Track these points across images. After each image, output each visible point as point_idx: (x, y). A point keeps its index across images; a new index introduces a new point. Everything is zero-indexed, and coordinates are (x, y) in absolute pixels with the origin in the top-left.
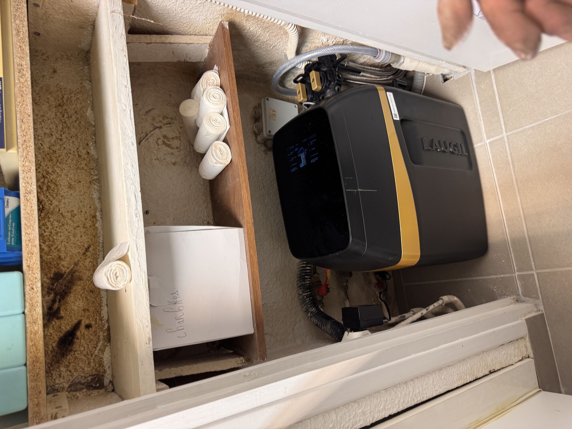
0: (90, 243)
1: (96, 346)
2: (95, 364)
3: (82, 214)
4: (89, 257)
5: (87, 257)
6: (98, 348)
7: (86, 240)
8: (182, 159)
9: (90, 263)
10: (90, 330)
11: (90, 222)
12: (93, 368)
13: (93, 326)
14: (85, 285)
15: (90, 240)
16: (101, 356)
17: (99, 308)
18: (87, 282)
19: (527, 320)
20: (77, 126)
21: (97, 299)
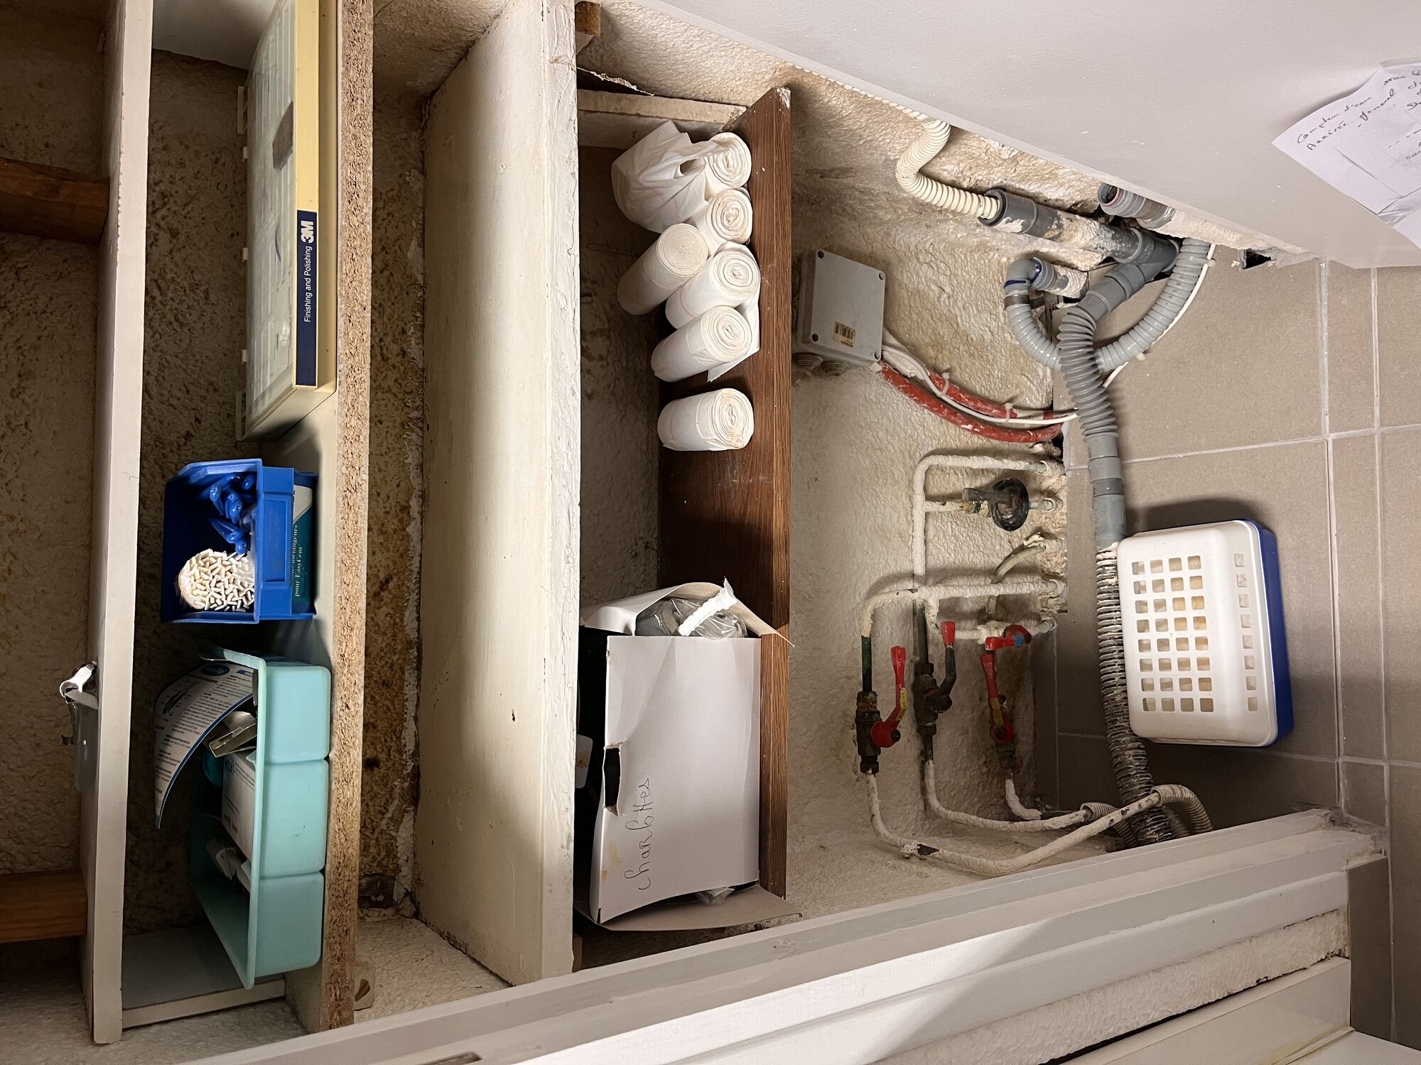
0: (391, 572)
1: (384, 811)
2: (380, 850)
3: (380, 499)
4: (386, 604)
5: (382, 603)
6: (389, 815)
7: (384, 563)
8: (609, 385)
9: (388, 619)
10: (375, 772)
11: (395, 521)
12: (374, 859)
13: (382, 764)
14: (373, 669)
15: (391, 563)
16: (394, 834)
17: (398, 725)
18: (378, 662)
19: (1352, 873)
20: (384, 284)
21: (396, 702)
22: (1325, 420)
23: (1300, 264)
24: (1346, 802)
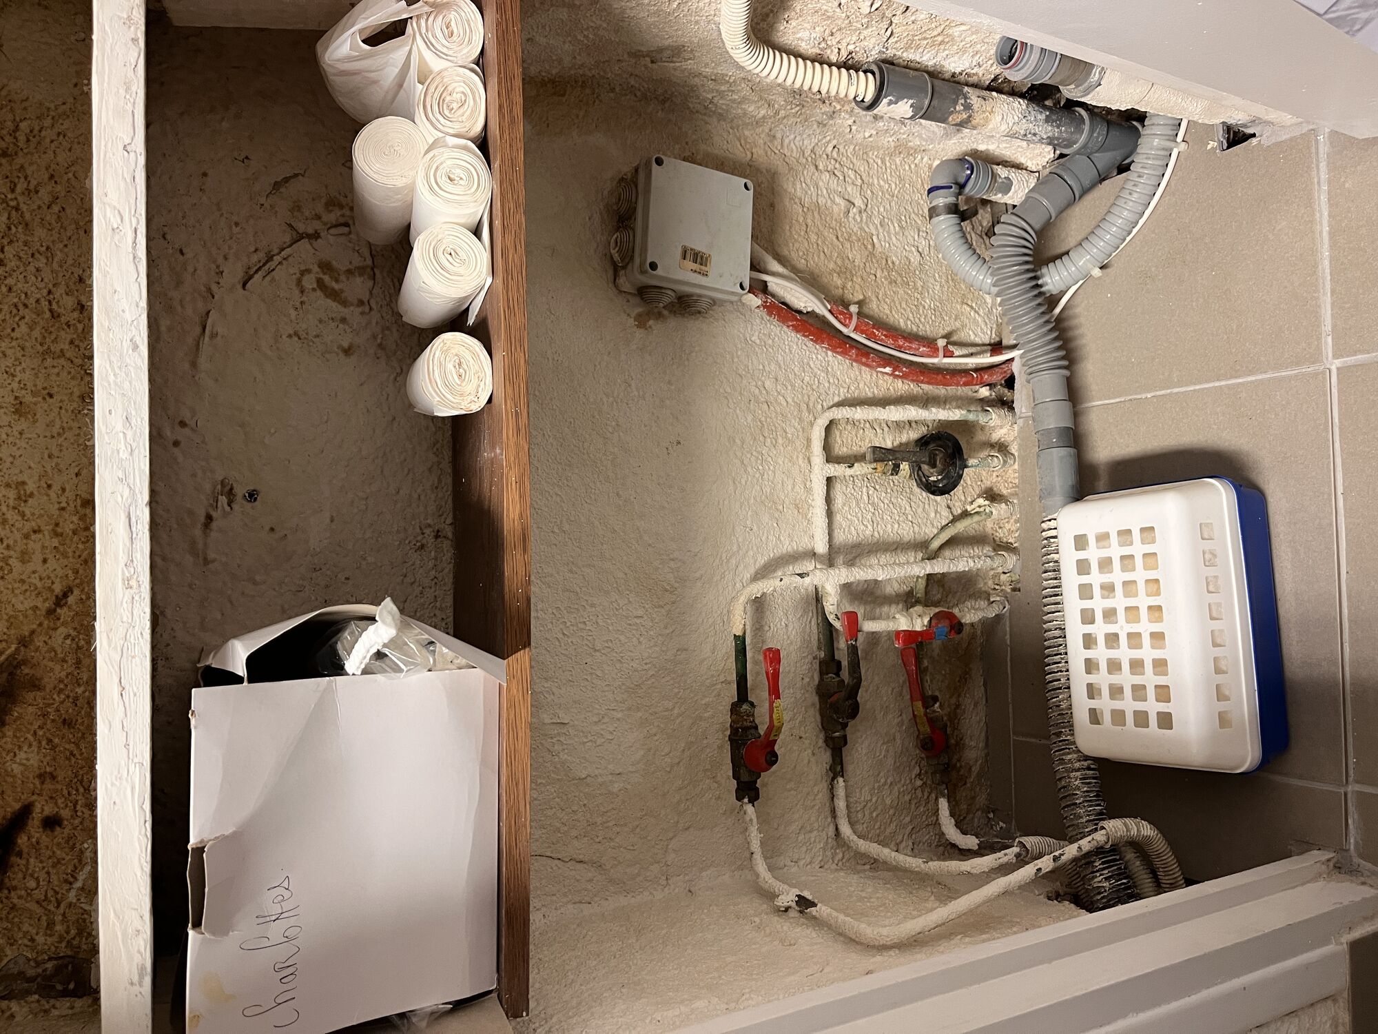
0: (71, 583)
1: (71, 880)
2: (68, 927)
3: (52, 493)
4: (64, 624)
5: (58, 623)
6: (79, 884)
7: (60, 572)
8: (374, 337)
9: (68, 642)
10: (56, 833)
11: (75, 519)
12: (61, 939)
13: (66, 822)
14: (49, 705)
15: (70, 572)
16: (87, 907)
17: (87, 773)
18: (55, 696)
19: (1355, 946)
20: (53, 222)
21: (83, 746)
22: (1326, 343)
23: (1291, 139)
24: (1356, 843)
